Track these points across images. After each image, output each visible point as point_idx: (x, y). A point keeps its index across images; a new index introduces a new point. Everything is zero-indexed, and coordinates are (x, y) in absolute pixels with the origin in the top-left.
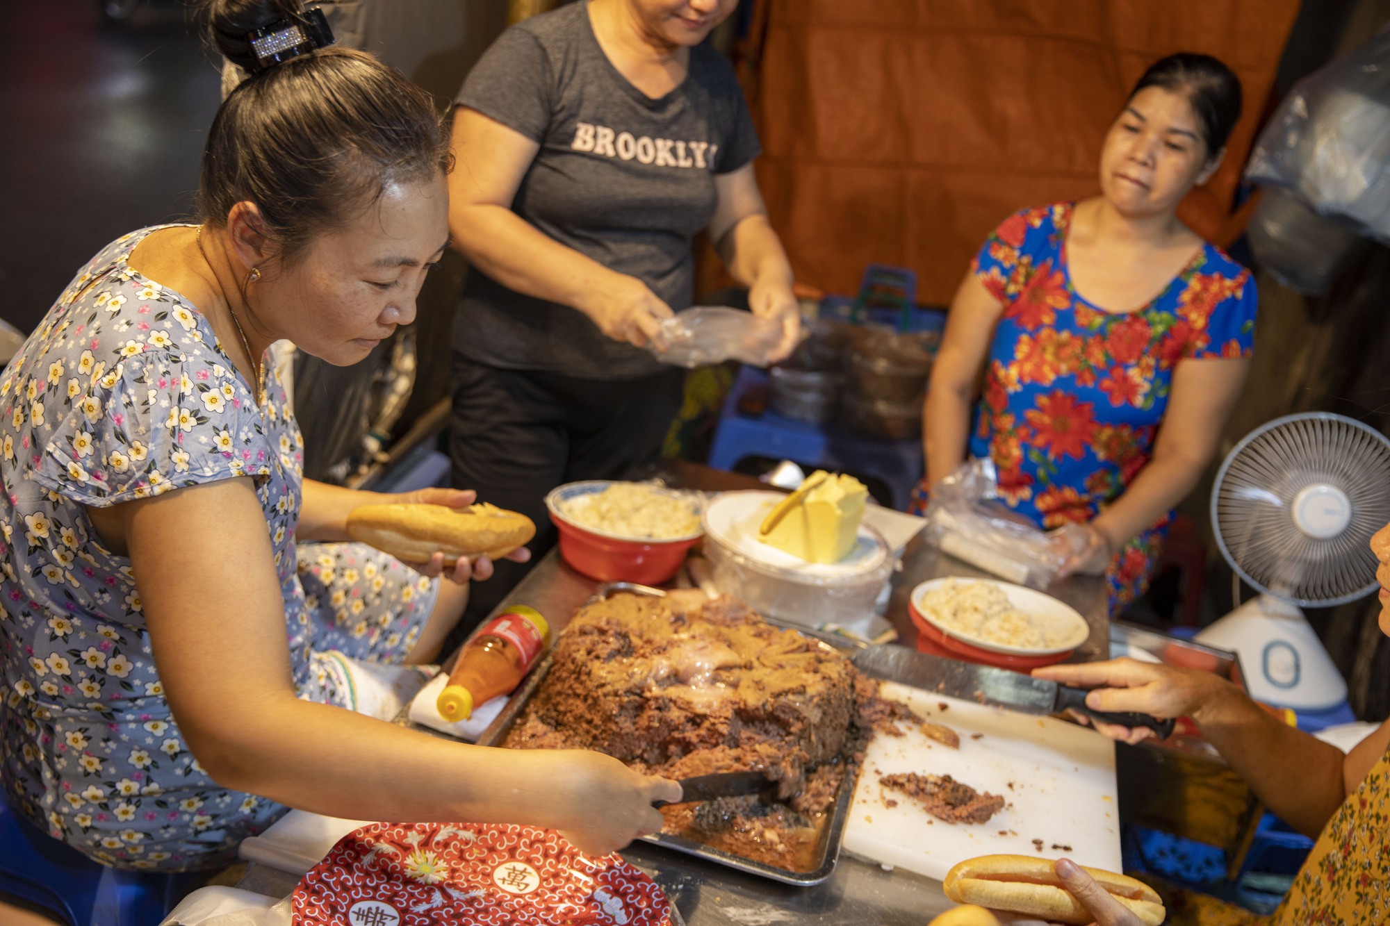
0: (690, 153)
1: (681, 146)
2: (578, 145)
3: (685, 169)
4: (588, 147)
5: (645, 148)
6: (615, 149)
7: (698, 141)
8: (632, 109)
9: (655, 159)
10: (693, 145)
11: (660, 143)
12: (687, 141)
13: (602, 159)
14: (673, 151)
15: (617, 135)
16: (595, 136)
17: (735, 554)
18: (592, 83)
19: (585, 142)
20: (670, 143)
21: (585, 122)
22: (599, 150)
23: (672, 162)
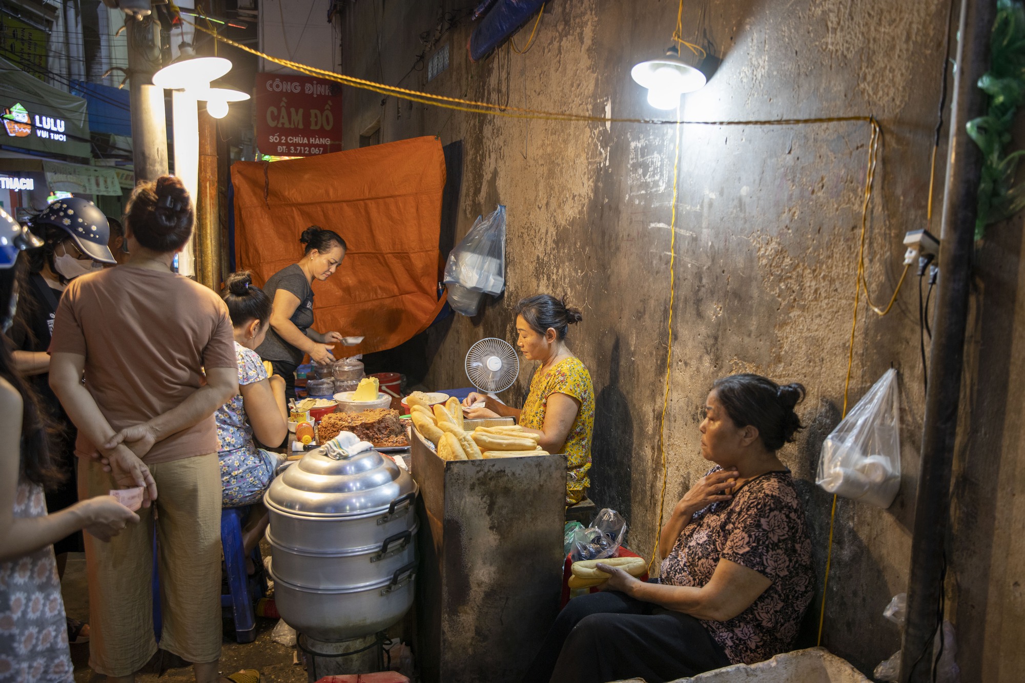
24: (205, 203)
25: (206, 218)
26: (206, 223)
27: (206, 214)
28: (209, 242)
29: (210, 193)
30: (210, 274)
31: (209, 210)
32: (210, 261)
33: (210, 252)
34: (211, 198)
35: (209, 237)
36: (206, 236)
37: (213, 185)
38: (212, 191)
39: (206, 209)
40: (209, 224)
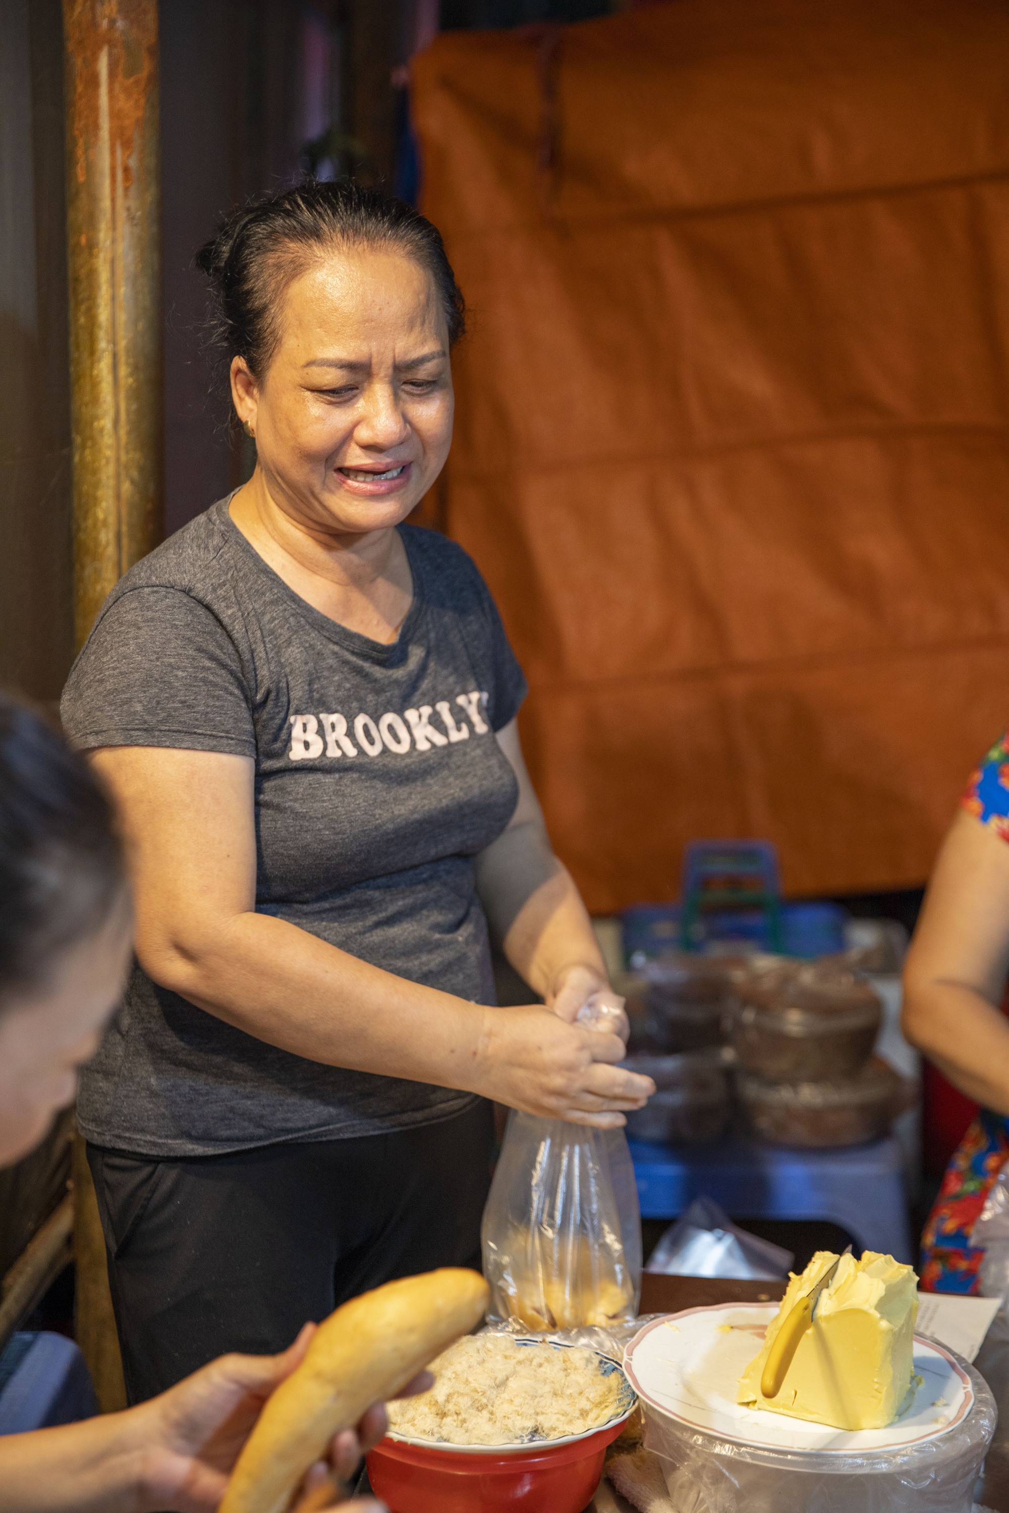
0: (460, 716)
1: (443, 707)
2: (297, 753)
3: (462, 743)
4: (315, 752)
5: (391, 728)
6: (356, 744)
7: (465, 692)
8: (358, 671)
9: (413, 742)
10: (461, 700)
11: (411, 715)
12: (450, 697)
13: (341, 767)
14: (436, 722)
15: (350, 720)
16: (321, 732)
17: (711, 1439)
18: (289, 642)
19: (307, 745)
20: (426, 710)
21: (298, 712)
22: (333, 753)
23: (440, 740)
24: (90, 168)
25: (92, 246)
26: (92, 273)
27: (92, 221)
28: (103, 367)
29: (115, 115)
30: (106, 537)
31: (106, 203)
32: (107, 473)
33: (107, 423)
34: (119, 135)
35: (103, 344)
36: (92, 340)
37: (130, 71)
38: (125, 104)
39: (94, 199)
40: (104, 276)
